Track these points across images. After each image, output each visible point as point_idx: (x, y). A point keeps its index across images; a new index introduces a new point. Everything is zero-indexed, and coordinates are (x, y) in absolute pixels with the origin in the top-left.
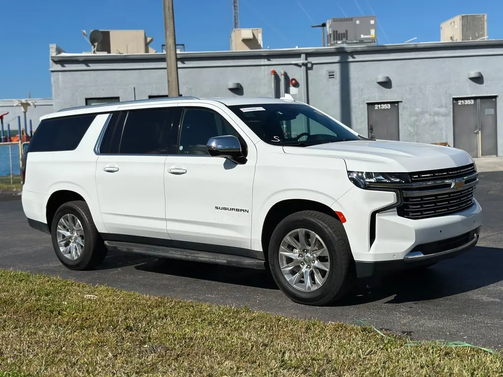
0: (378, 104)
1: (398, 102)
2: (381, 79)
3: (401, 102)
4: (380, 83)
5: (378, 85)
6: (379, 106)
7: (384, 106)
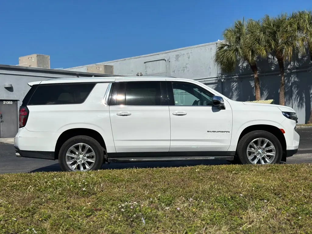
0: (5, 101)
1: (17, 101)
2: (7, 85)
3: (19, 100)
4: (6, 88)
5: (5, 89)
6: (6, 102)
7: (9, 103)
